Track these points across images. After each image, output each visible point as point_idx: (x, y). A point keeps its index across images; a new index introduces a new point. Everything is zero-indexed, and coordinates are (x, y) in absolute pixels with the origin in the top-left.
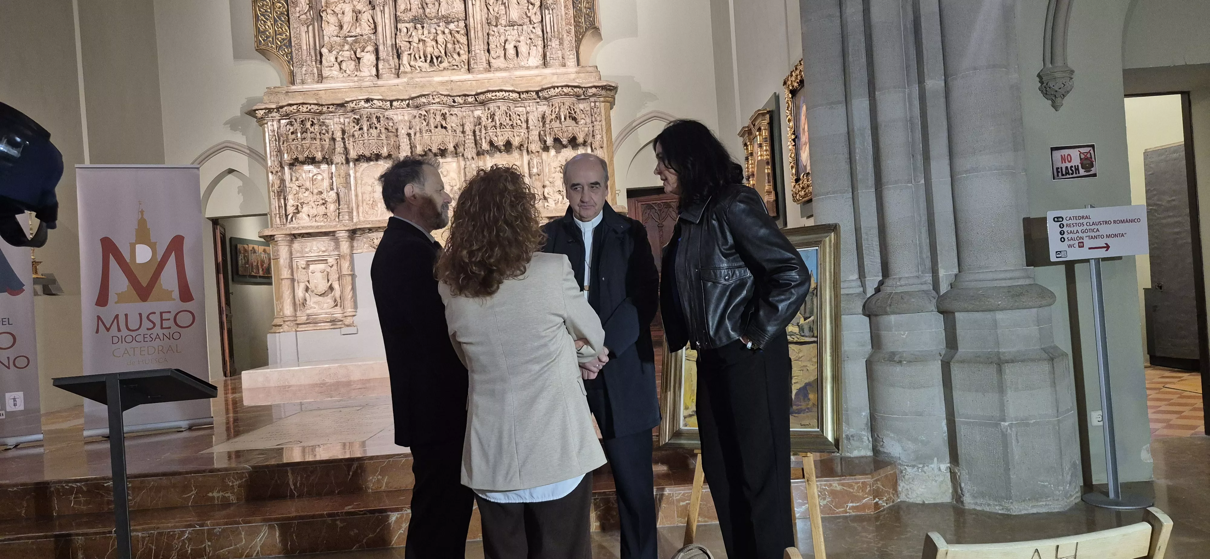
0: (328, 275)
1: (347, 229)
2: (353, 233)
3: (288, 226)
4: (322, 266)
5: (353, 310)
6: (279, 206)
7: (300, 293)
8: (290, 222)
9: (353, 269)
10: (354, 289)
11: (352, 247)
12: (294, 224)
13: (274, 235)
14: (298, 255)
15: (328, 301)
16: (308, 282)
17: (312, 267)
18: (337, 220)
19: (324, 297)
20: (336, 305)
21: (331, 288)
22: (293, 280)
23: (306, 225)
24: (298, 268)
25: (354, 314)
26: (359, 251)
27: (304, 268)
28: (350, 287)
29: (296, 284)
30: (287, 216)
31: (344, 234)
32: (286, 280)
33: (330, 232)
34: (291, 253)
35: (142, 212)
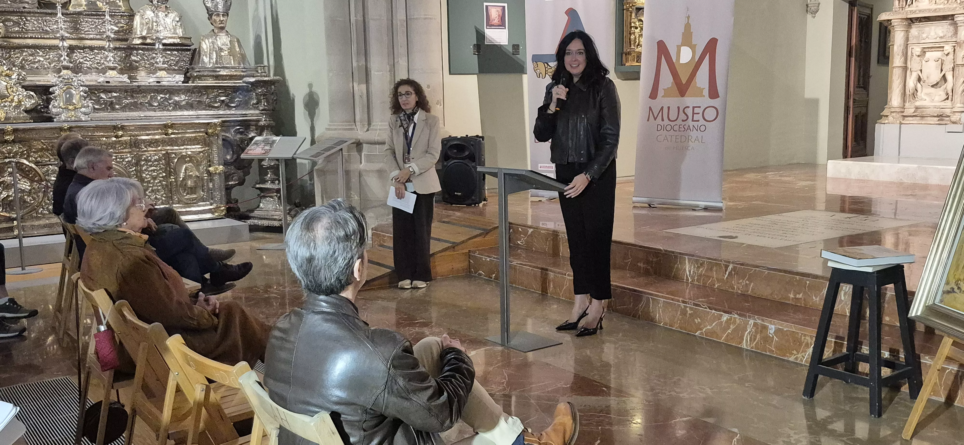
0: (942, 64)
3: (907, 9)
4: (938, 54)
7: (911, 83)
8: (909, 5)
12: (912, 8)
13: (891, 20)
14: (915, 41)
16: (921, 71)
17: (928, 55)
19: (936, 88)
20: (947, 99)
21: (944, 78)
23: (927, 8)
27: (919, 56)
32: (897, 69)
34: (907, 39)
35: (688, 17)
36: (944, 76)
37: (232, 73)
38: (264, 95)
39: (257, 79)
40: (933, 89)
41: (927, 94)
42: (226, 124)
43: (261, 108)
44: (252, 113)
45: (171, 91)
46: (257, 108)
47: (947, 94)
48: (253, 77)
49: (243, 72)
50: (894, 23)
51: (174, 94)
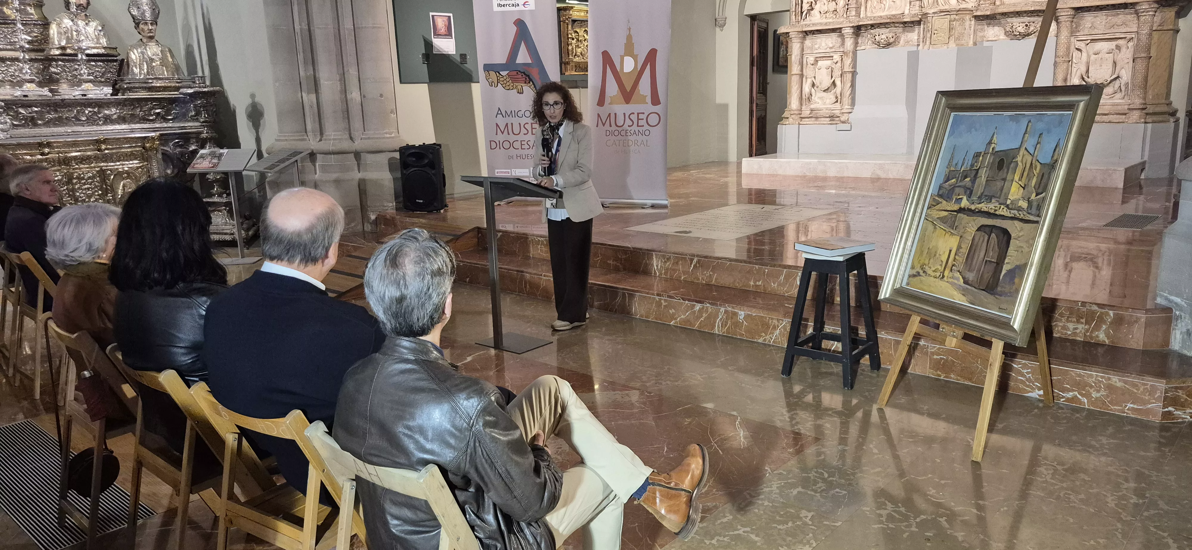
0: (832, 71)
1: (851, 25)
2: (858, 30)
3: (802, 23)
4: (828, 63)
5: (849, 107)
6: (796, 4)
7: (807, 88)
8: (803, 20)
9: (854, 66)
10: (853, 85)
11: (856, 44)
12: (807, 22)
13: (789, 33)
14: (809, 51)
15: (830, 97)
16: (815, 77)
17: (820, 63)
18: (845, 16)
19: (827, 92)
20: (837, 102)
21: (834, 84)
22: (802, 76)
23: (816, 22)
24: (807, 64)
25: (850, 111)
26: (863, 47)
27: (812, 64)
28: (849, 84)
29: (804, 79)
30: (802, 13)
31: (848, 31)
32: (795, 76)
33: (837, 29)
34: (803, 50)
35: (630, 29)
36: (834, 81)
37: (166, 85)
38: (204, 107)
39: (197, 89)
40: (825, 94)
41: (821, 98)
42: (163, 138)
43: (202, 120)
44: (191, 126)
45: (100, 104)
46: (197, 120)
47: (837, 97)
48: (191, 88)
49: (178, 83)
50: (792, 35)
51: (103, 108)
